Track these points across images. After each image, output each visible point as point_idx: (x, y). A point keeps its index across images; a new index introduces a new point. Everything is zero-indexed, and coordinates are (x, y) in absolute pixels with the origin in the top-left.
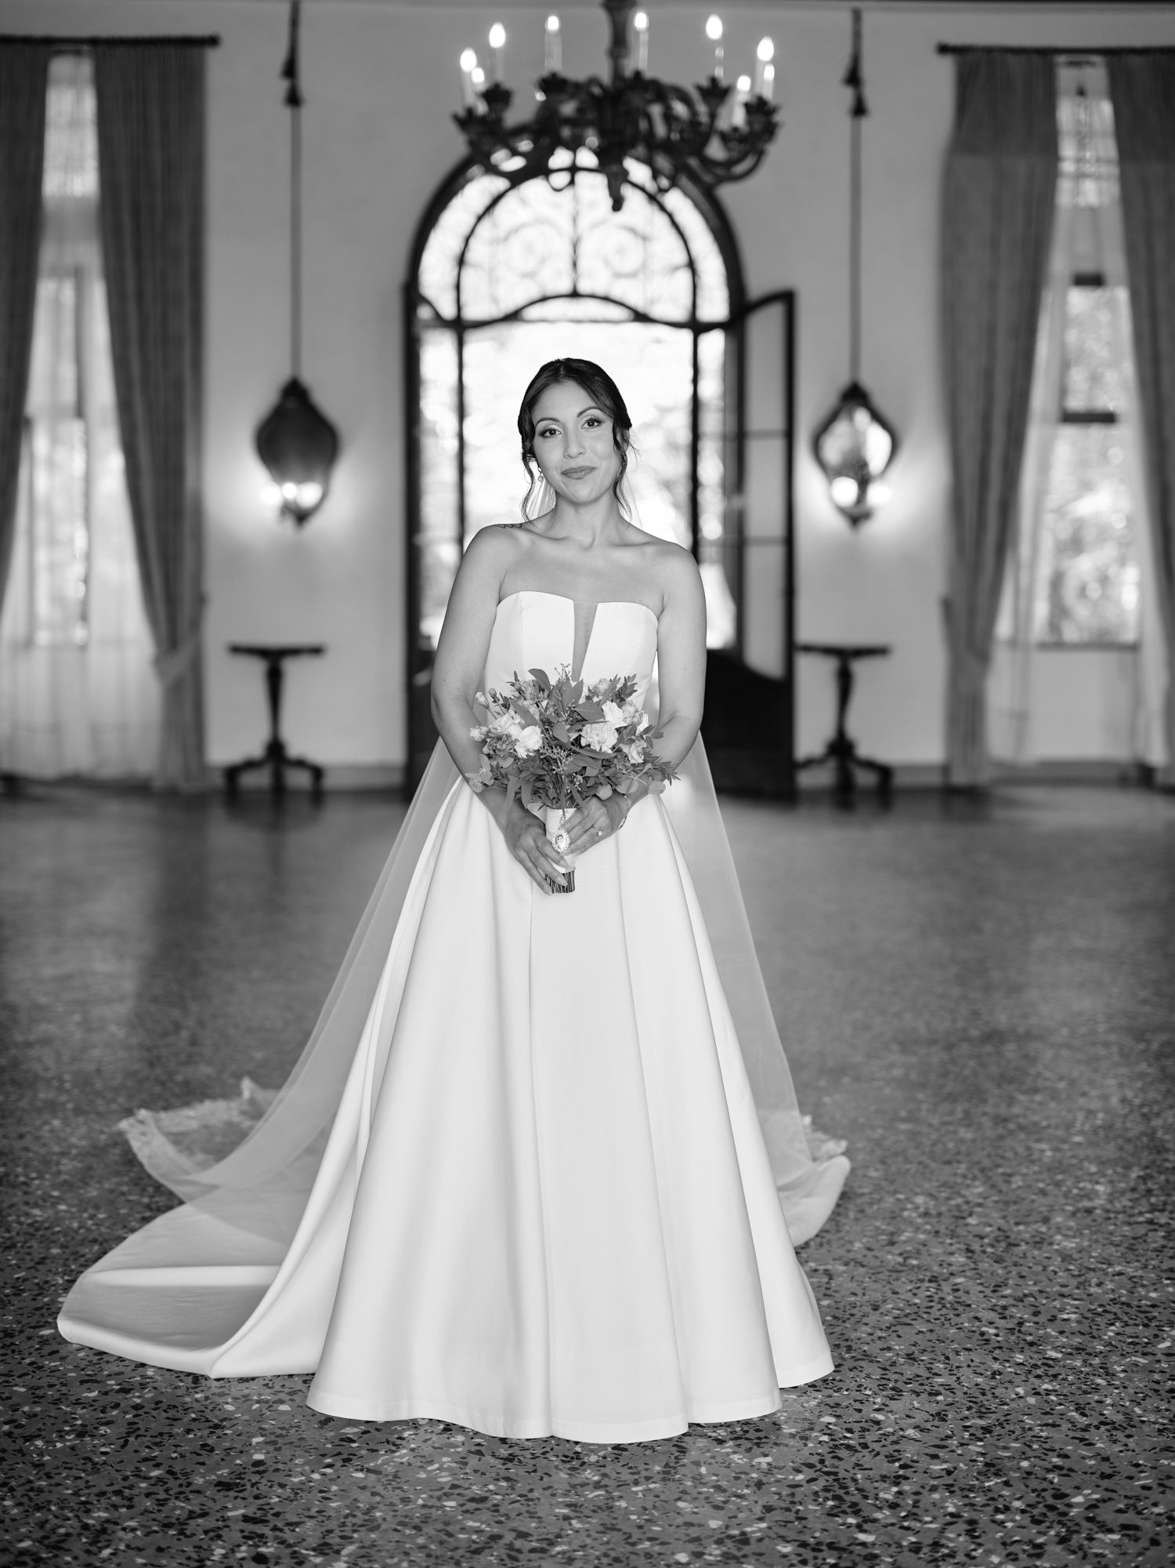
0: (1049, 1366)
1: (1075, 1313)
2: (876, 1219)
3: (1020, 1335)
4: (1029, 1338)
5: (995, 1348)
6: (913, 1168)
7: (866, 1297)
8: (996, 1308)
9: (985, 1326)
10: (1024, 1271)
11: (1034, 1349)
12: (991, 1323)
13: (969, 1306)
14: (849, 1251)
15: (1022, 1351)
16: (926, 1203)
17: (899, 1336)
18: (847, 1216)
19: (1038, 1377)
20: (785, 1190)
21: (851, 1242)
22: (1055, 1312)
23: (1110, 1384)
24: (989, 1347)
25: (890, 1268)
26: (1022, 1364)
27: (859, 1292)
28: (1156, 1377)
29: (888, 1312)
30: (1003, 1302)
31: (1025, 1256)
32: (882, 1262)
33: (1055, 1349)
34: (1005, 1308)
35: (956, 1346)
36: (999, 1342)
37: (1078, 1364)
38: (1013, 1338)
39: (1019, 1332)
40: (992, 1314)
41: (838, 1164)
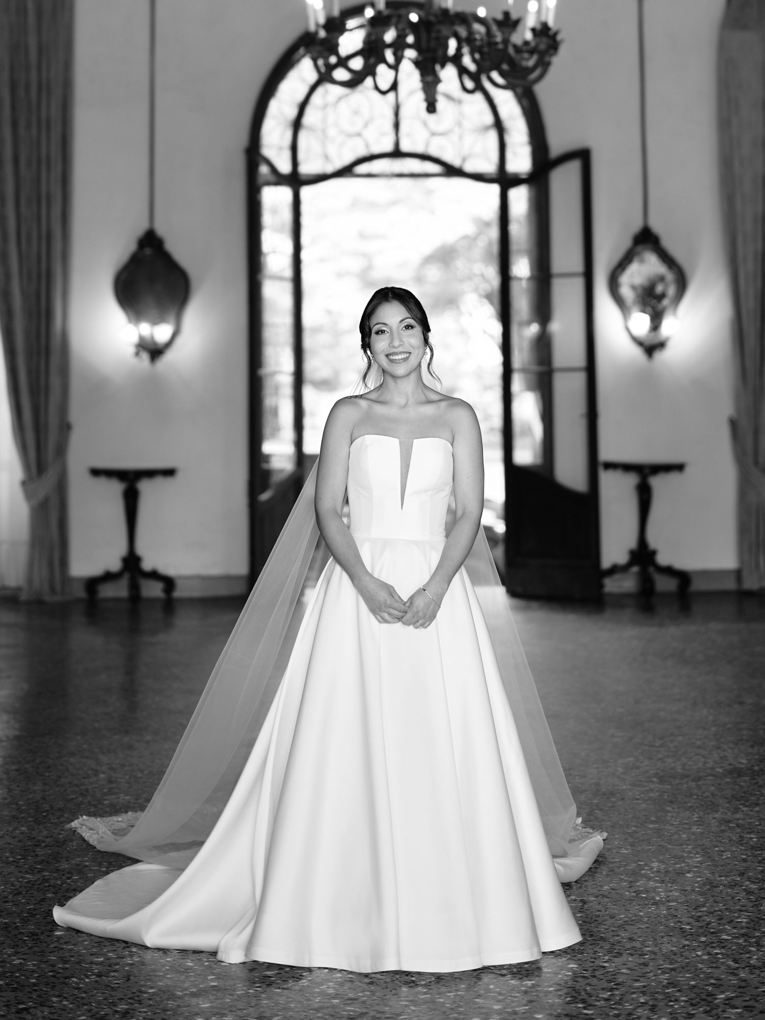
0: (721, 942)
2: (622, 875)
3: (706, 929)
4: (712, 930)
5: (688, 935)
7: (607, 912)
8: (694, 917)
9: (684, 925)
11: (714, 935)
12: (688, 924)
13: (676, 916)
14: (599, 891)
15: (705, 936)
17: (625, 930)
18: (601, 873)
19: (714, 947)
21: (602, 886)
23: (758, 950)
24: (685, 934)
25: (626, 898)
26: (704, 942)
29: (621, 919)
30: (699, 914)
32: (621, 895)
33: (728, 935)
34: (700, 917)
35: (662, 934)
36: (691, 932)
37: (741, 941)
38: (701, 930)
39: (706, 927)
40: (691, 920)
41: (596, 841)
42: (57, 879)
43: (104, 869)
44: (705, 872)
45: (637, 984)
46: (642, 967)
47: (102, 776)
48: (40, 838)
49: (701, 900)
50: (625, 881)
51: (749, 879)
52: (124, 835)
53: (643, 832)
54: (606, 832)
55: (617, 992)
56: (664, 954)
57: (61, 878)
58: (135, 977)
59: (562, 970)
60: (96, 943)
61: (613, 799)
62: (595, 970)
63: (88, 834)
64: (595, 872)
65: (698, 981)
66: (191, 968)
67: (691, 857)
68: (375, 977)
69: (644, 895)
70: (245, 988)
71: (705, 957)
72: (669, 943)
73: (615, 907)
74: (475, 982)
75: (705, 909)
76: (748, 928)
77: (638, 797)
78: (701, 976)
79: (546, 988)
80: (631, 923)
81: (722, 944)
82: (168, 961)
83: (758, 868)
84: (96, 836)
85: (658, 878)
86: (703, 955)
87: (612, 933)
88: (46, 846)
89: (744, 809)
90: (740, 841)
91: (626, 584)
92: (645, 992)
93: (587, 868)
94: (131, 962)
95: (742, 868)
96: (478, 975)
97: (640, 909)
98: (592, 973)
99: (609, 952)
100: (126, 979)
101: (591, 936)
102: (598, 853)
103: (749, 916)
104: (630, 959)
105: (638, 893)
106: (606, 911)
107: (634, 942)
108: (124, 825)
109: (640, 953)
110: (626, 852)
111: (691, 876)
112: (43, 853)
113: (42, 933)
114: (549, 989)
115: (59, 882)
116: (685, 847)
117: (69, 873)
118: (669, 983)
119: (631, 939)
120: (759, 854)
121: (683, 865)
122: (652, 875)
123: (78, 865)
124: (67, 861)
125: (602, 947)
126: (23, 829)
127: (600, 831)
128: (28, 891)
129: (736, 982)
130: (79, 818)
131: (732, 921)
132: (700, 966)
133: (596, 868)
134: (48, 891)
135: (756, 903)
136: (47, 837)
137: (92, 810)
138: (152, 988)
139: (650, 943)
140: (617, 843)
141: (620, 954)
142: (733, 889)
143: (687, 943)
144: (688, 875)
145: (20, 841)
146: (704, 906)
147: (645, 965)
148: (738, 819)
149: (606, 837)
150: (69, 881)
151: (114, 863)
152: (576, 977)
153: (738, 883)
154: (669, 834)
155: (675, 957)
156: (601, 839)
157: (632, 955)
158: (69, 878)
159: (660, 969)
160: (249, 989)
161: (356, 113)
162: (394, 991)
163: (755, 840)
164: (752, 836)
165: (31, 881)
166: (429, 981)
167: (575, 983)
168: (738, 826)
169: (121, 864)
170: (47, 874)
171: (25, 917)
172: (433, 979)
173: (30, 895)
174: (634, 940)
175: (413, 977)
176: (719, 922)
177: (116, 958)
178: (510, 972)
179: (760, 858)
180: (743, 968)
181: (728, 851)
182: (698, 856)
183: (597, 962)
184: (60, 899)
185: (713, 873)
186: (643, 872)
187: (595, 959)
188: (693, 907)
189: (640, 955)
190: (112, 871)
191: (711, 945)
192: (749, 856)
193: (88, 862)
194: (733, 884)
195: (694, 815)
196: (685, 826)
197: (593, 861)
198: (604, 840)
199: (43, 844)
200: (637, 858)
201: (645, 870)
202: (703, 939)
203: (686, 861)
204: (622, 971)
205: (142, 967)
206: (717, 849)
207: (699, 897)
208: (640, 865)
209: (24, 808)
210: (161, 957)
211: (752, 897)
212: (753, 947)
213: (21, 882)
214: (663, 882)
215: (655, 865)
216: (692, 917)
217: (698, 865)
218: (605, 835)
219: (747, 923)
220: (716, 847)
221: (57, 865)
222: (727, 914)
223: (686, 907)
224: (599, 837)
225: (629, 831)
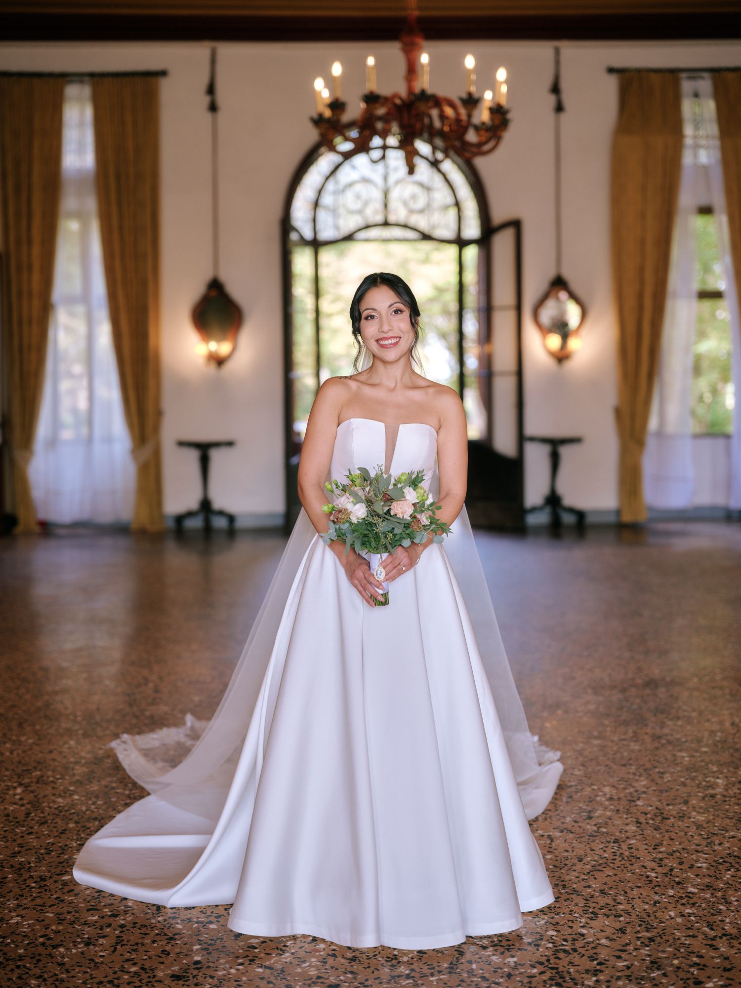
0: (689, 897)
1: (706, 863)
2: (579, 802)
3: (671, 877)
4: (677, 879)
5: (656, 886)
6: (602, 768)
7: (574, 853)
8: (656, 860)
9: (649, 871)
10: (673, 835)
11: (680, 886)
12: (653, 870)
13: (639, 858)
14: (563, 823)
15: (672, 888)
16: (611, 791)
18: (561, 800)
19: (683, 904)
20: (522, 785)
21: (564, 817)
22: (693, 863)
23: (728, 909)
24: (652, 885)
25: (589, 834)
26: (673, 896)
27: (570, 849)
29: (588, 862)
30: (660, 856)
31: (673, 826)
32: (584, 830)
33: (694, 886)
34: (661, 860)
35: (631, 885)
36: (658, 882)
37: (708, 896)
38: (667, 879)
40: (653, 864)
102: (558, 780)
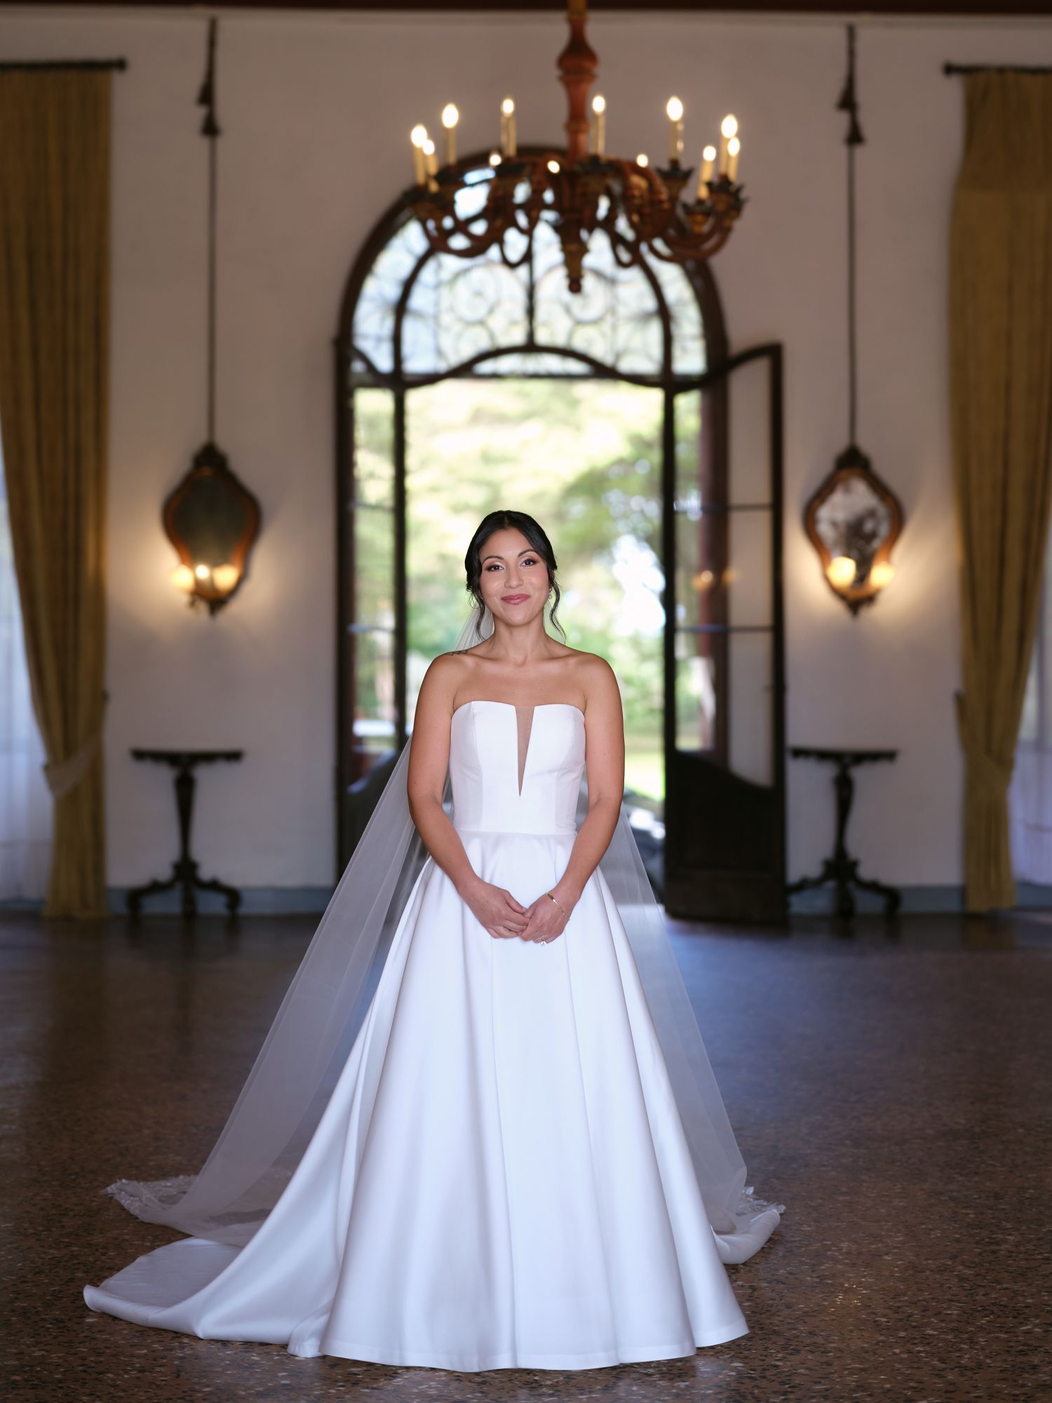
2: (802, 1256)
4: (914, 1324)
5: (883, 1329)
7: (783, 1301)
9: (879, 1317)
11: (915, 1330)
12: (884, 1316)
13: (870, 1306)
14: (773, 1275)
15: (906, 1330)
17: (805, 1322)
19: (915, 1344)
21: (777, 1270)
23: (971, 1348)
24: (880, 1328)
26: (903, 1337)
28: (1012, 1344)
29: (800, 1309)
30: (899, 1304)
32: (801, 1281)
33: (934, 1330)
34: (899, 1307)
35: (851, 1328)
36: (888, 1326)
37: (950, 1337)
38: (901, 1324)
39: (907, 1320)
40: (887, 1311)
41: (771, 1215)
42: (89, 1255)
43: (149, 1244)
44: (908, 1254)
45: (818, 1387)
46: (824, 1366)
47: (146, 1132)
48: (67, 1206)
49: (902, 1287)
50: (806, 1264)
51: (963, 1263)
52: (175, 1203)
53: (831, 1206)
54: (784, 1204)
55: (791, 1396)
56: (853, 1352)
57: (94, 1254)
58: (186, 1373)
59: (724, 1369)
60: (137, 1332)
61: (794, 1166)
62: (764, 1370)
63: (128, 1202)
64: (769, 1253)
65: (894, 1384)
66: (256, 1363)
67: (891, 1236)
68: (488, 1376)
69: (829, 1282)
70: (325, 1387)
71: (905, 1356)
72: (859, 1338)
73: (792, 1295)
74: (614, 1383)
75: (906, 1298)
76: (958, 1321)
77: (826, 1163)
78: (899, 1378)
79: (703, 1390)
80: (814, 1314)
81: (925, 1340)
82: (228, 1354)
83: (975, 1250)
84: (137, 1204)
85: (848, 1261)
86: (901, 1352)
87: (789, 1326)
88: (75, 1216)
89: (960, 1179)
90: (954, 1217)
91: (819, 903)
92: (827, 1396)
93: (758, 1248)
94: (181, 1355)
95: (954, 1250)
96: (618, 1374)
97: (825, 1298)
98: (761, 1373)
99: (784, 1348)
100: (175, 1375)
101: (762, 1329)
102: (772, 1230)
103: (961, 1307)
104: (810, 1357)
105: (822, 1278)
106: (781, 1300)
107: (815, 1337)
108: (173, 1191)
109: (822, 1350)
110: (809, 1229)
111: (889, 1258)
112: (72, 1223)
113: (70, 1320)
114: (707, 1392)
115: (91, 1259)
116: (883, 1223)
117: (104, 1248)
118: (858, 1386)
119: (811, 1333)
120: (976, 1233)
121: (880, 1245)
122: (840, 1257)
123: (116, 1239)
124: (101, 1233)
125: (774, 1343)
126: (47, 1194)
127: (775, 1204)
128: (52, 1270)
129: (941, 1385)
130: (116, 1182)
131: (940, 1313)
132: (897, 1366)
133: (771, 1248)
134: (77, 1269)
135: (971, 1292)
136: (76, 1205)
137: (134, 1172)
138: (208, 1386)
139: (836, 1338)
140: (797, 1218)
141: (797, 1351)
142: (942, 1274)
143: (882, 1338)
144: (887, 1258)
145: (42, 1209)
146: (905, 1295)
147: (829, 1364)
148: (952, 1191)
149: (784, 1210)
150: (103, 1258)
151: (160, 1237)
152: (740, 1377)
153: (948, 1267)
154: (864, 1209)
155: (866, 1356)
156: (778, 1213)
157: (812, 1352)
158: (104, 1254)
159: (846, 1369)
160: (329, 1389)
161: (478, 294)
162: (511, 1393)
163: (972, 1216)
164: (969, 1212)
165: (56, 1257)
166: (556, 1380)
167: (739, 1385)
168: (952, 1199)
169: (170, 1238)
170: (76, 1249)
171: (49, 1300)
172: (561, 1378)
173: (56, 1274)
174: (815, 1335)
175: (535, 1376)
176: (923, 1313)
177: (162, 1350)
178: (659, 1371)
179: (978, 1238)
180: (952, 1369)
181: (938, 1229)
182: (899, 1235)
183: (768, 1360)
184: (92, 1279)
185: (918, 1255)
186: (829, 1253)
187: (766, 1356)
188: (891, 1296)
189: (822, 1352)
190: (159, 1246)
191: (912, 1342)
192: (964, 1235)
193: (128, 1235)
194: (943, 1268)
195: (895, 1185)
196: (884, 1199)
197: (766, 1239)
198: (781, 1215)
199: (71, 1214)
200: (822, 1237)
201: (832, 1251)
202: (902, 1334)
203: (885, 1240)
204: (799, 1371)
205: (197, 1361)
206: (923, 1227)
207: (899, 1284)
208: (826, 1244)
209: (47, 1169)
210: (219, 1349)
211: (966, 1285)
212: (965, 1344)
213: (44, 1259)
214: (854, 1265)
215: (845, 1245)
216: (889, 1308)
217: (900, 1245)
218: (783, 1208)
219: (959, 1315)
220: (923, 1224)
221: (89, 1239)
222: (934, 1304)
223: (881, 1296)
224: (775, 1211)
225: (813, 1204)
